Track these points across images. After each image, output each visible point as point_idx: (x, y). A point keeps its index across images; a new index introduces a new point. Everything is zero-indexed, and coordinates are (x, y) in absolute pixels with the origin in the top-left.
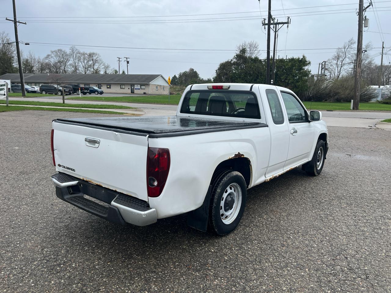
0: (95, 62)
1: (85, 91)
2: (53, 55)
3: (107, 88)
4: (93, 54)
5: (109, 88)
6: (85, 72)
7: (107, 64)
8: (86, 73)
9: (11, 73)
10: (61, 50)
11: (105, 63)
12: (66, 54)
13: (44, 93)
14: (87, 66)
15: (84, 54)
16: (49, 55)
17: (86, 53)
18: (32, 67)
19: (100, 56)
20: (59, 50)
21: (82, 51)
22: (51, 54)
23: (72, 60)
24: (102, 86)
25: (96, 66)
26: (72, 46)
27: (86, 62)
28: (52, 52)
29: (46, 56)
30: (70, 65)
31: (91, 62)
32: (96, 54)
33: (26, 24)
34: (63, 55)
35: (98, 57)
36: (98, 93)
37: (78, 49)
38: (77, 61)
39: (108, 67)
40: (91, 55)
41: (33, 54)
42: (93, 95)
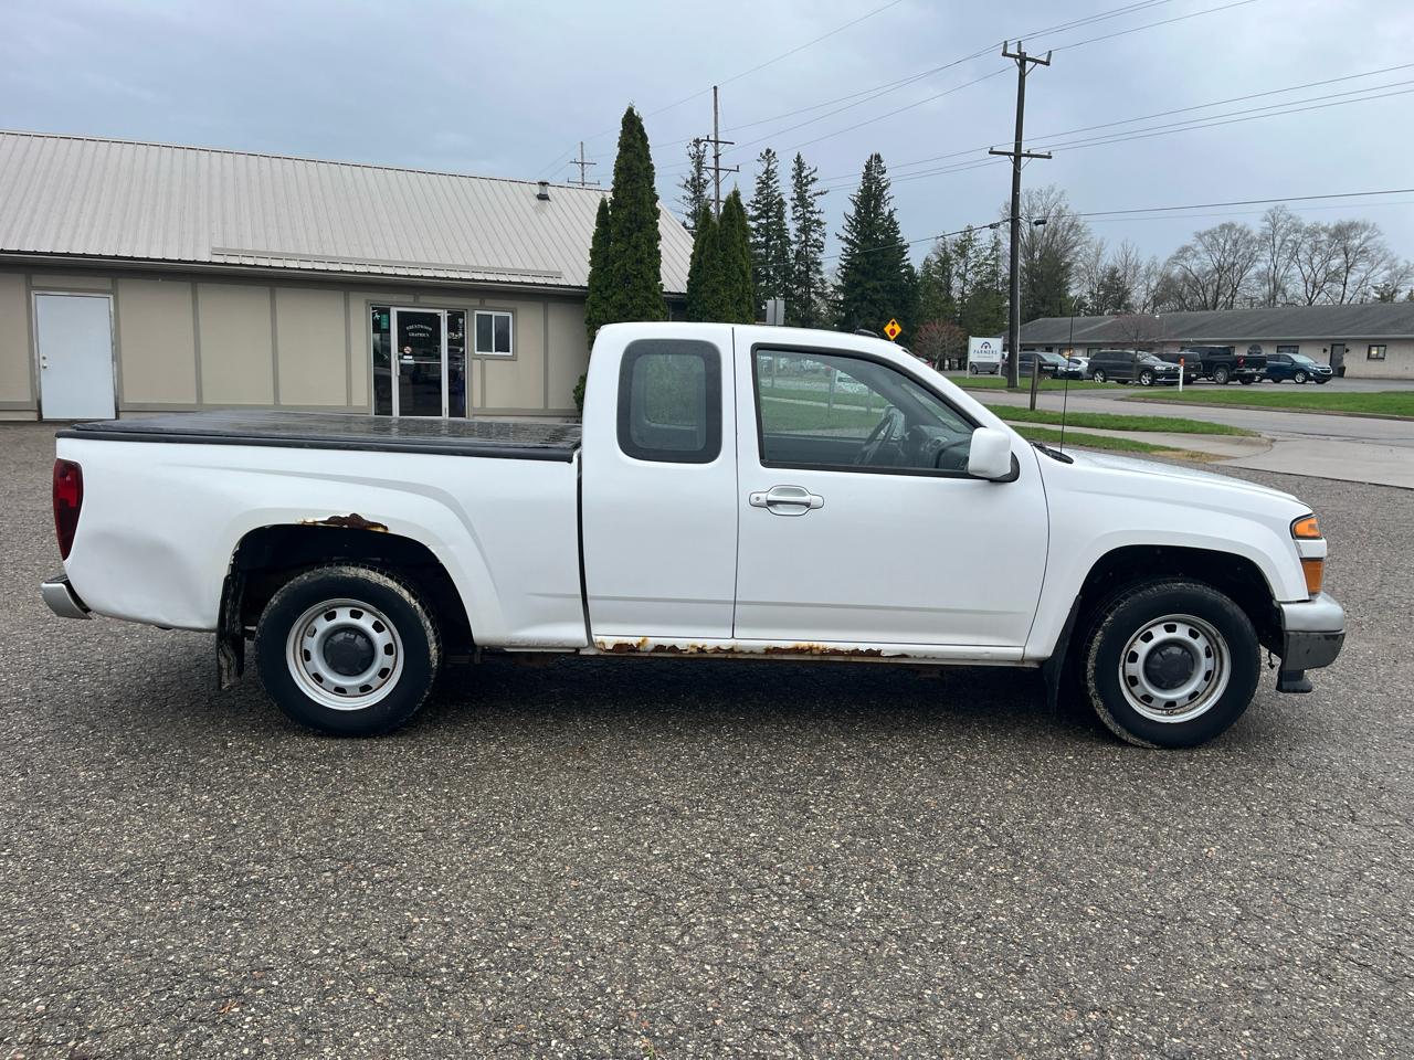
0: (1352, 257)
1: (1248, 371)
2: (1200, 248)
3: (1369, 357)
4: (1353, 226)
5: (1377, 358)
6: (1310, 299)
7: (1408, 262)
8: (1310, 304)
9: (1055, 316)
10: (1231, 227)
11: (1394, 260)
12: (1249, 237)
13: (1099, 377)
14: (1321, 276)
15: (1313, 232)
16: (1185, 249)
17: (1325, 224)
18: (1127, 293)
19: (1380, 233)
20: (1223, 227)
21: (1307, 222)
22: (1195, 246)
23: (1268, 256)
24: (1347, 351)
25: (1359, 271)
26: (1271, 205)
27: (1317, 260)
28: (1200, 236)
29: (1173, 252)
30: (1259, 276)
31: (1336, 263)
32: (1365, 227)
33: (1050, 157)
34: (1235, 243)
35: (1368, 238)
36: (1308, 378)
37: (1295, 214)
38: (1283, 259)
39: (1406, 272)
40: (1341, 233)
41: (1134, 250)
42: (1287, 387)
